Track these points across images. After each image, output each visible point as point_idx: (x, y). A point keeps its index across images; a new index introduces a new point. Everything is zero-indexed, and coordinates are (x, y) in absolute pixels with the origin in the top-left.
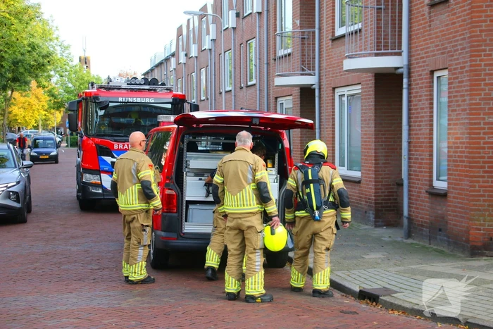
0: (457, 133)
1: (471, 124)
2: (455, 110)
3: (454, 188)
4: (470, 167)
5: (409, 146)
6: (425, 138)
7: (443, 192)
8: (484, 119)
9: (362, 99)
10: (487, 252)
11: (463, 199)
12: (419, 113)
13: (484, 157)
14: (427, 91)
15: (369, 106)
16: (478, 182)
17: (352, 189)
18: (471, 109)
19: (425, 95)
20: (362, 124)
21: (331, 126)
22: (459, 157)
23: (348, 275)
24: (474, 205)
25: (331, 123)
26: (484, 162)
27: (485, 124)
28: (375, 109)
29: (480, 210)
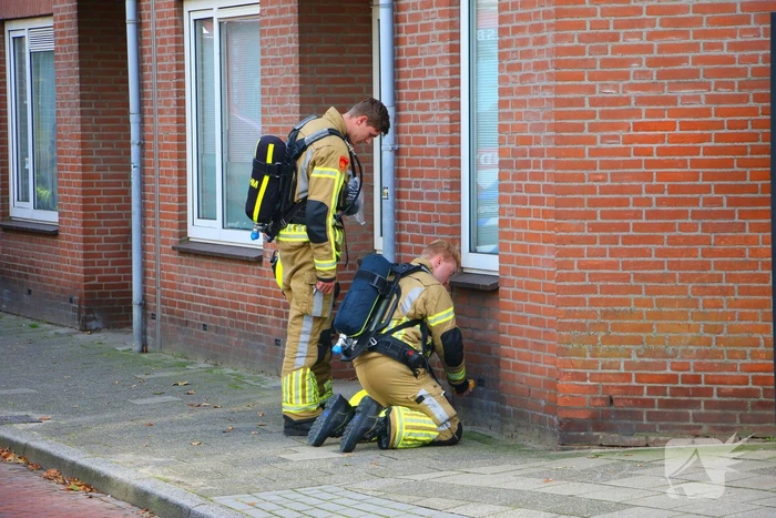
0: (523, 128)
1: (558, 102)
2: (518, 67)
3: (515, 272)
4: (558, 215)
5: (397, 162)
6: (440, 140)
7: (487, 283)
8: (592, 89)
9: (263, 33)
10: (601, 435)
11: (540, 299)
12: (421, 73)
13: (592, 190)
14: (442, 14)
15: (285, 50)
16: (579, 253)
17: (238, 279)
18: (558, 64)
19: (439, 26)
20: (263, 101)
21: (173, 106)
22: (528, 188)
23: (252, 505)
24: (569, 314)
25: (173, 99)
26: (593, 203)
27: (594, 102)
28: (302, 61)
29: (582, 327)
